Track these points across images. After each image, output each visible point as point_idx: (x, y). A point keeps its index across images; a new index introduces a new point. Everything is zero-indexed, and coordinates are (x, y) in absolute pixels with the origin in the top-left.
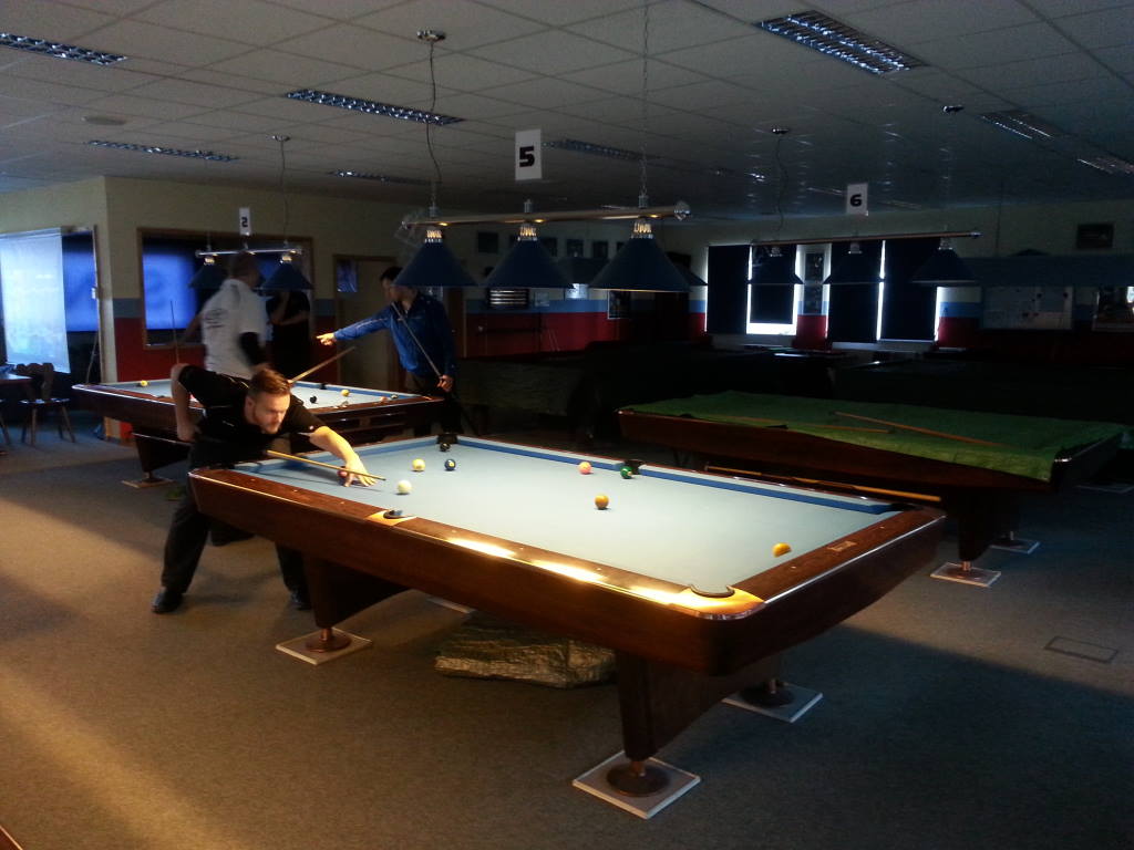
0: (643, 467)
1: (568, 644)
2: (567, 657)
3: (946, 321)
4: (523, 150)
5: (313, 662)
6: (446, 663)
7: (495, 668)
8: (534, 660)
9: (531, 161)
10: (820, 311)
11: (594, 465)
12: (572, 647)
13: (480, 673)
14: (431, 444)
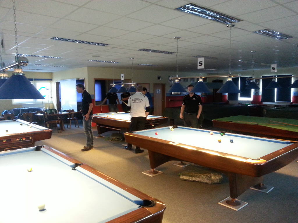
0: (226, 133)
1: (211, 174)
2: (211, 176)
3: (294, 97)
4: (200, 62)
5: (151, 176)
6: (182, 177)
7: (194, 179)
8: (203, 177)
9: (202, 64)
10: (259, 94)
11: (214, 133)
12: (212, 174)
13: (191, 180)
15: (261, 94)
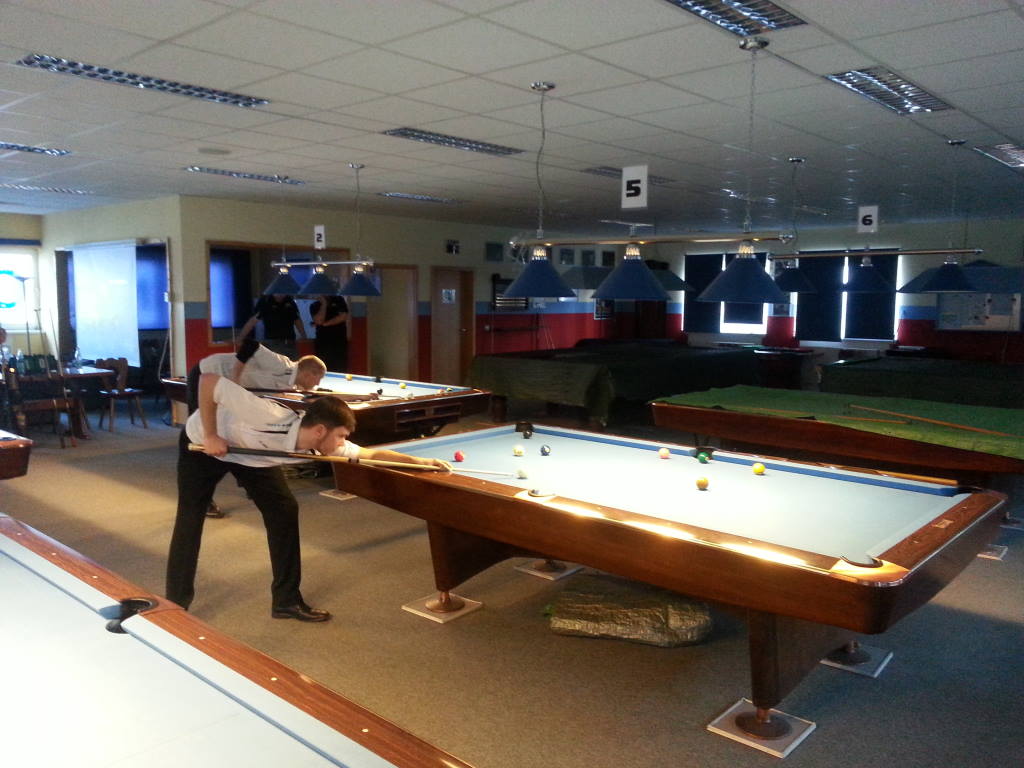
0: (716, 453)
1: (666, 608)
2: (667, 619)
3: (905, 323)
4: (630, 184)
5: (441, 621)
6: (560, 624)
7: (604, 628)
8: (638, 622)
9: (637, 192)
10: (788, 313)
11: (672, 451)
12: (671, 610)
13: (591, 632)
14: (511, 432)
15: (794, 313)
